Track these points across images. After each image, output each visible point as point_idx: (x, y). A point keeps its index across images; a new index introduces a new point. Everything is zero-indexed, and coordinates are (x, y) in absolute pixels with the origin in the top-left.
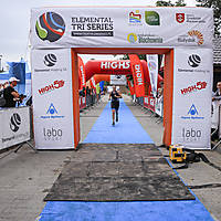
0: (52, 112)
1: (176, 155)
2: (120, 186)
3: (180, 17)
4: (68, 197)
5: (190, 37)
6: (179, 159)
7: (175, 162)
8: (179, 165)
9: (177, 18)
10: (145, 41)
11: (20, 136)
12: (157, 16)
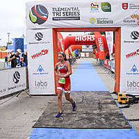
0: (40, 70)
1: (122, 99)
2: (83, 119)
3: (125, 6)
4: (48, 125)
5: (132, 19)
6: (124, 102)
7: (121, 103)
8: (124, 106)
9: (123, 7)
10: (101, 23)
11: (20, 86)
12: (109, 5)
